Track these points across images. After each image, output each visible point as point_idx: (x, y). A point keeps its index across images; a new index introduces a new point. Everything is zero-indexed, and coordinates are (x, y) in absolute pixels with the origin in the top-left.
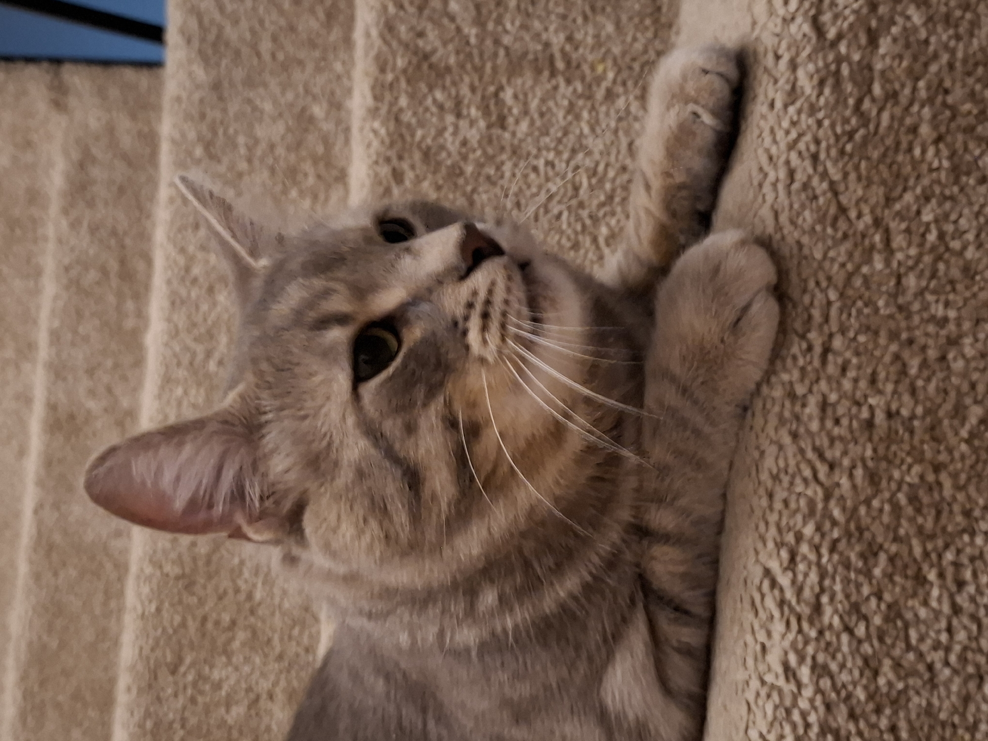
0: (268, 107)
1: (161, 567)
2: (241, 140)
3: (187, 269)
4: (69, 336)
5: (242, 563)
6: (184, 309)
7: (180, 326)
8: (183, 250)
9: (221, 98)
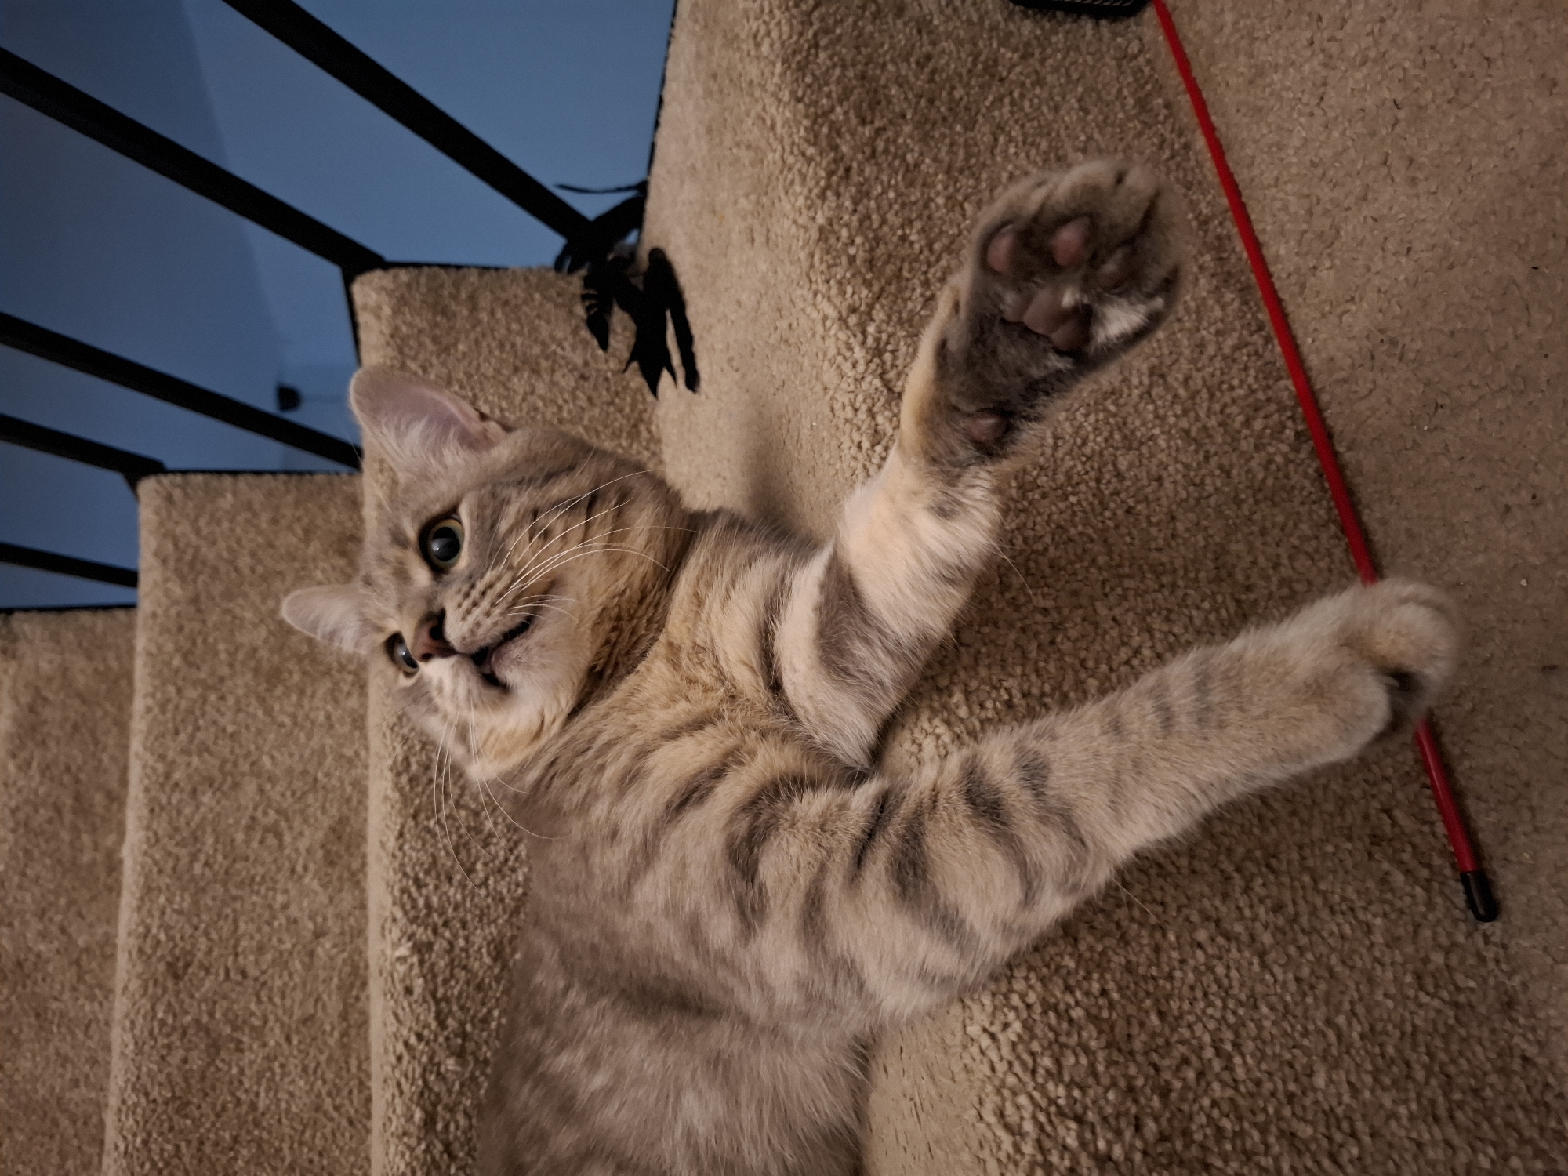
0: (249, 615)
1: (147, 1094)
2: (221, 647)
3: (168, 776)
5: (242, 1071)
6: (164, 816)
7: (160, 832)
8: (162, 757)
9: (199, 611)
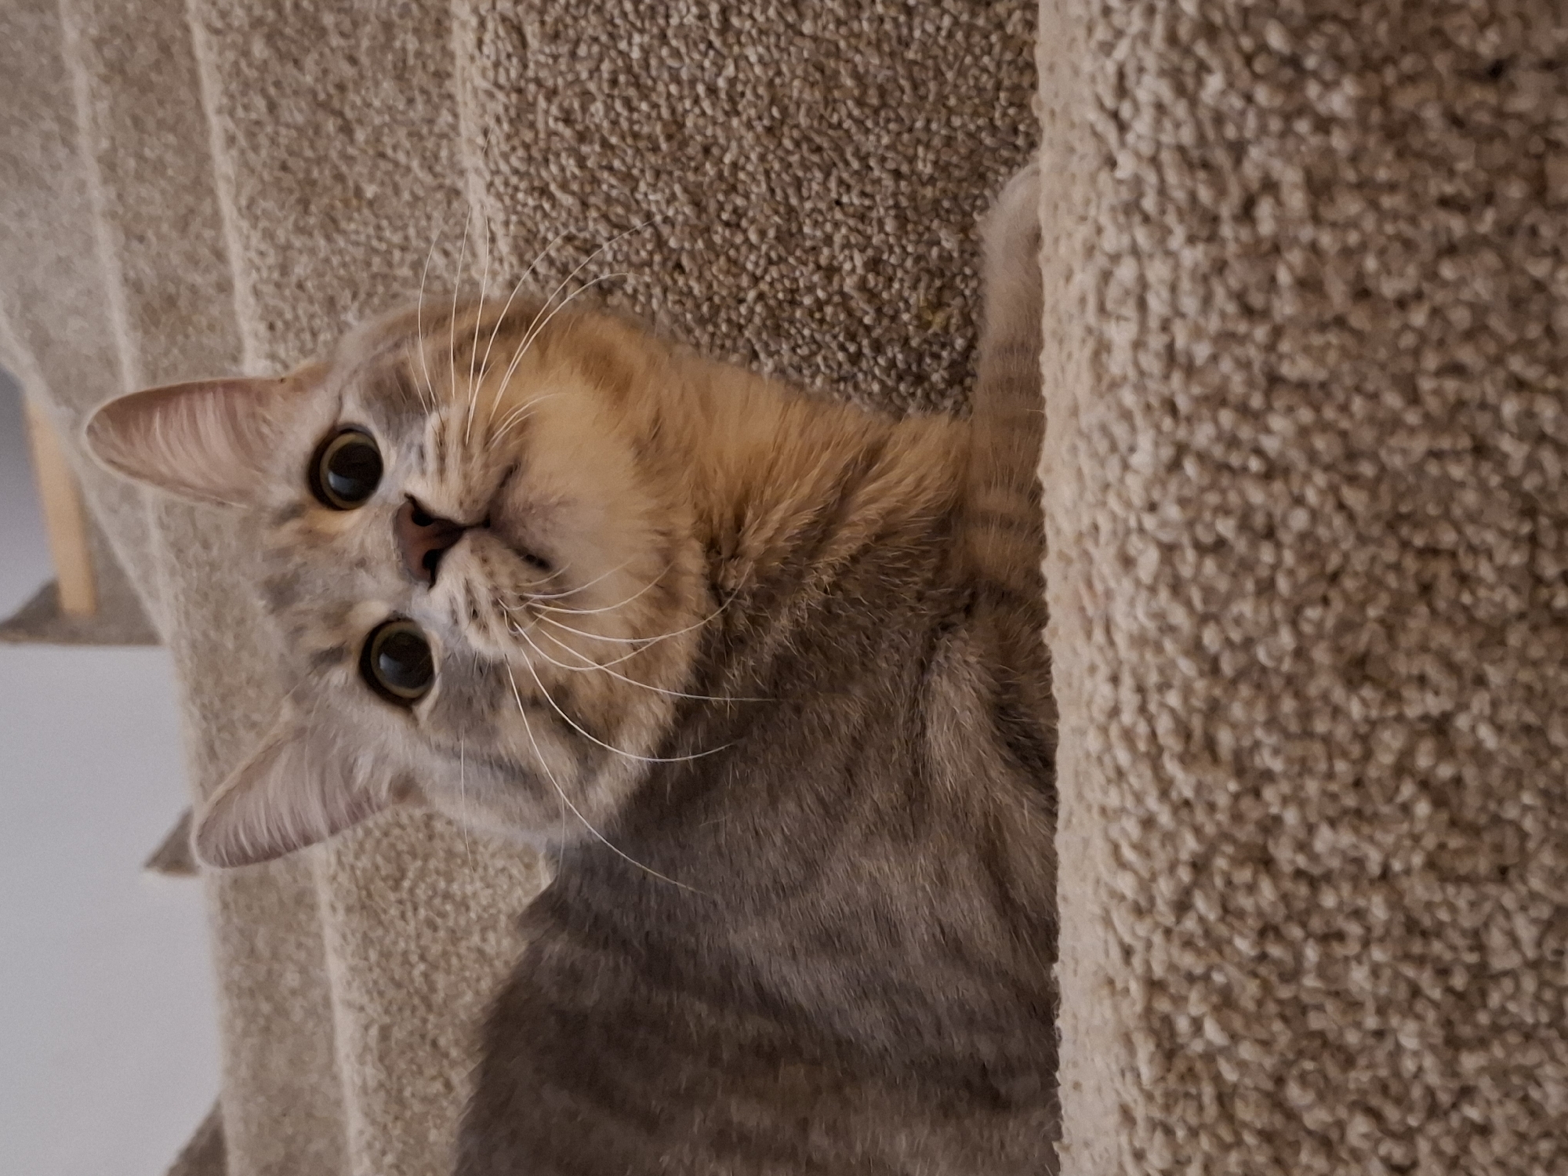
2: (328, 19)
3: (284, 269)
4: (132, 163)
